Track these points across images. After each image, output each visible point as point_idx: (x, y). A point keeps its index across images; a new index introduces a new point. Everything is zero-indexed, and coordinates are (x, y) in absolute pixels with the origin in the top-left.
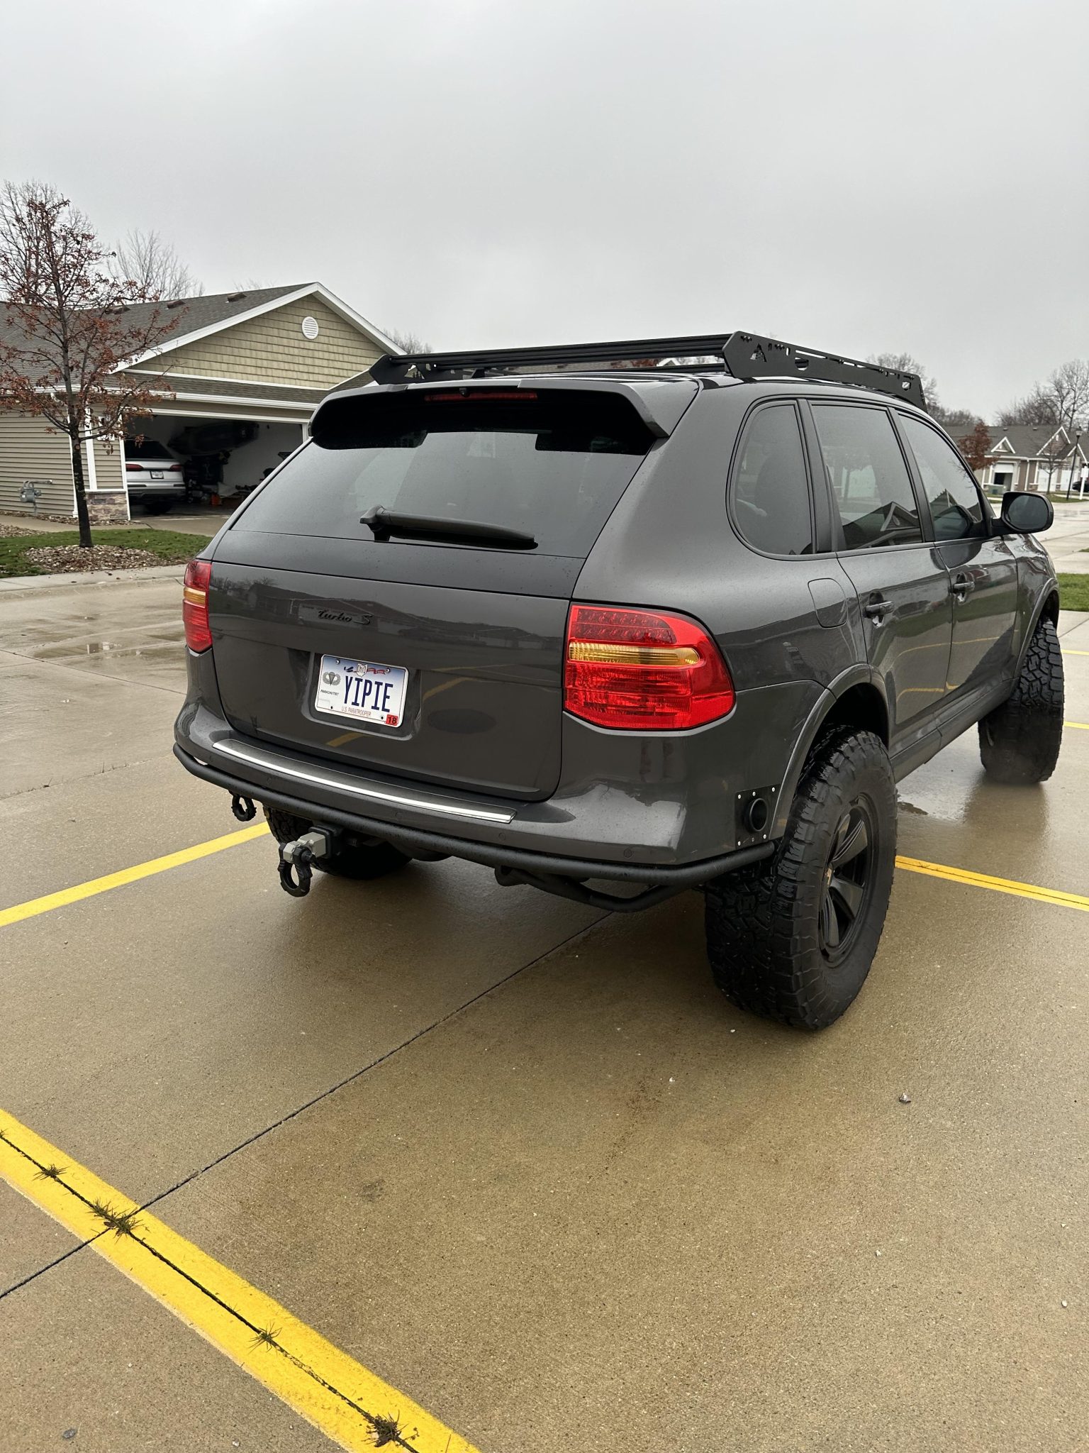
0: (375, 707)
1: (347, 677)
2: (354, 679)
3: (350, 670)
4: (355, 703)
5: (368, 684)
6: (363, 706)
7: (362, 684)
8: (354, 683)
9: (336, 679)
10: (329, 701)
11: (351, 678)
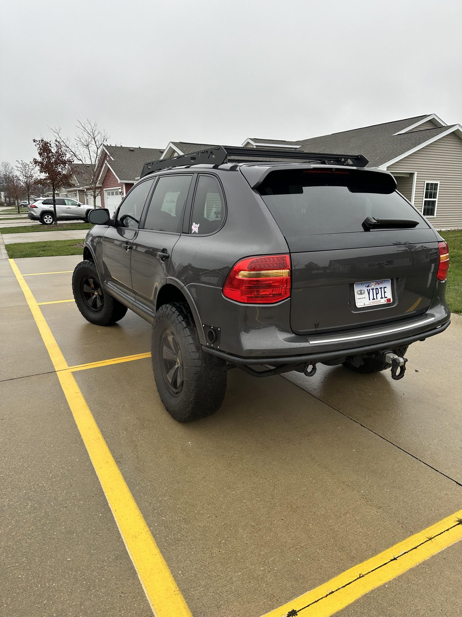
0: (382, 298)
1: (368, 290)
2: (371, 290)
3: (368, 286)
4: (374, 299)
5: (377, 290)
6: (377, 299)
7: (374, 290)
8: (371, 291)
9: (363, 292)
10: (362, 302)
11: (370, 289)
